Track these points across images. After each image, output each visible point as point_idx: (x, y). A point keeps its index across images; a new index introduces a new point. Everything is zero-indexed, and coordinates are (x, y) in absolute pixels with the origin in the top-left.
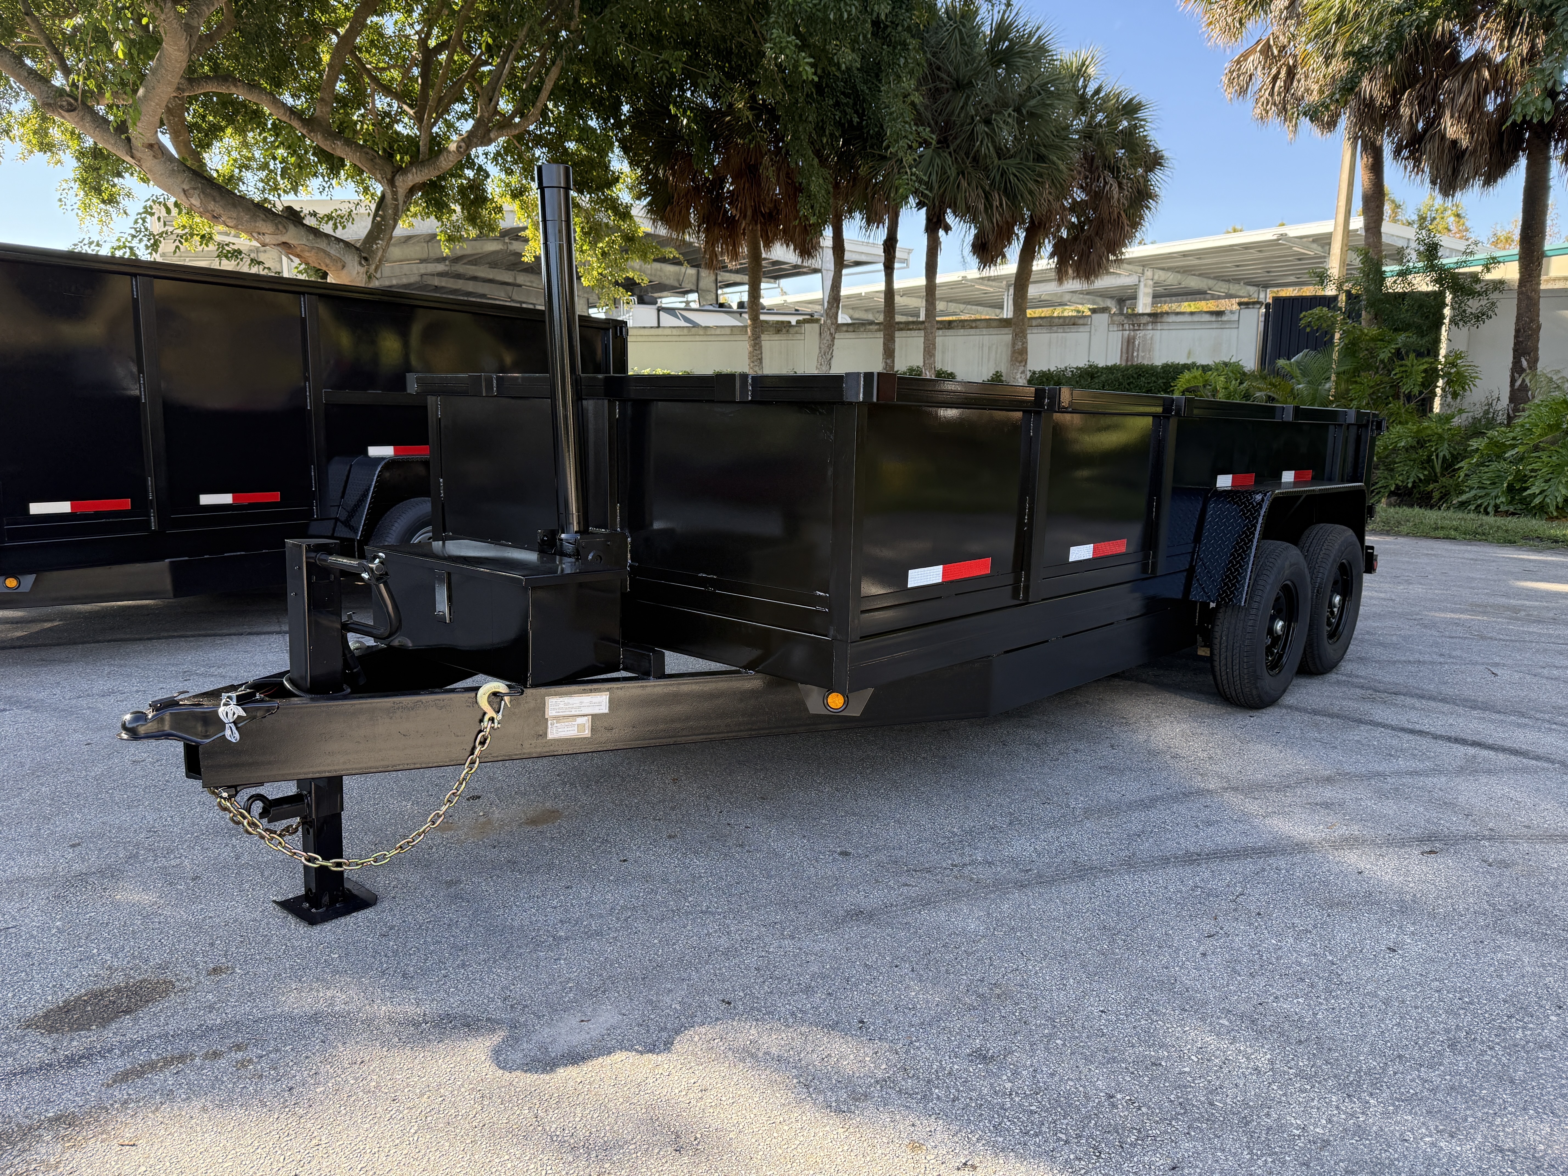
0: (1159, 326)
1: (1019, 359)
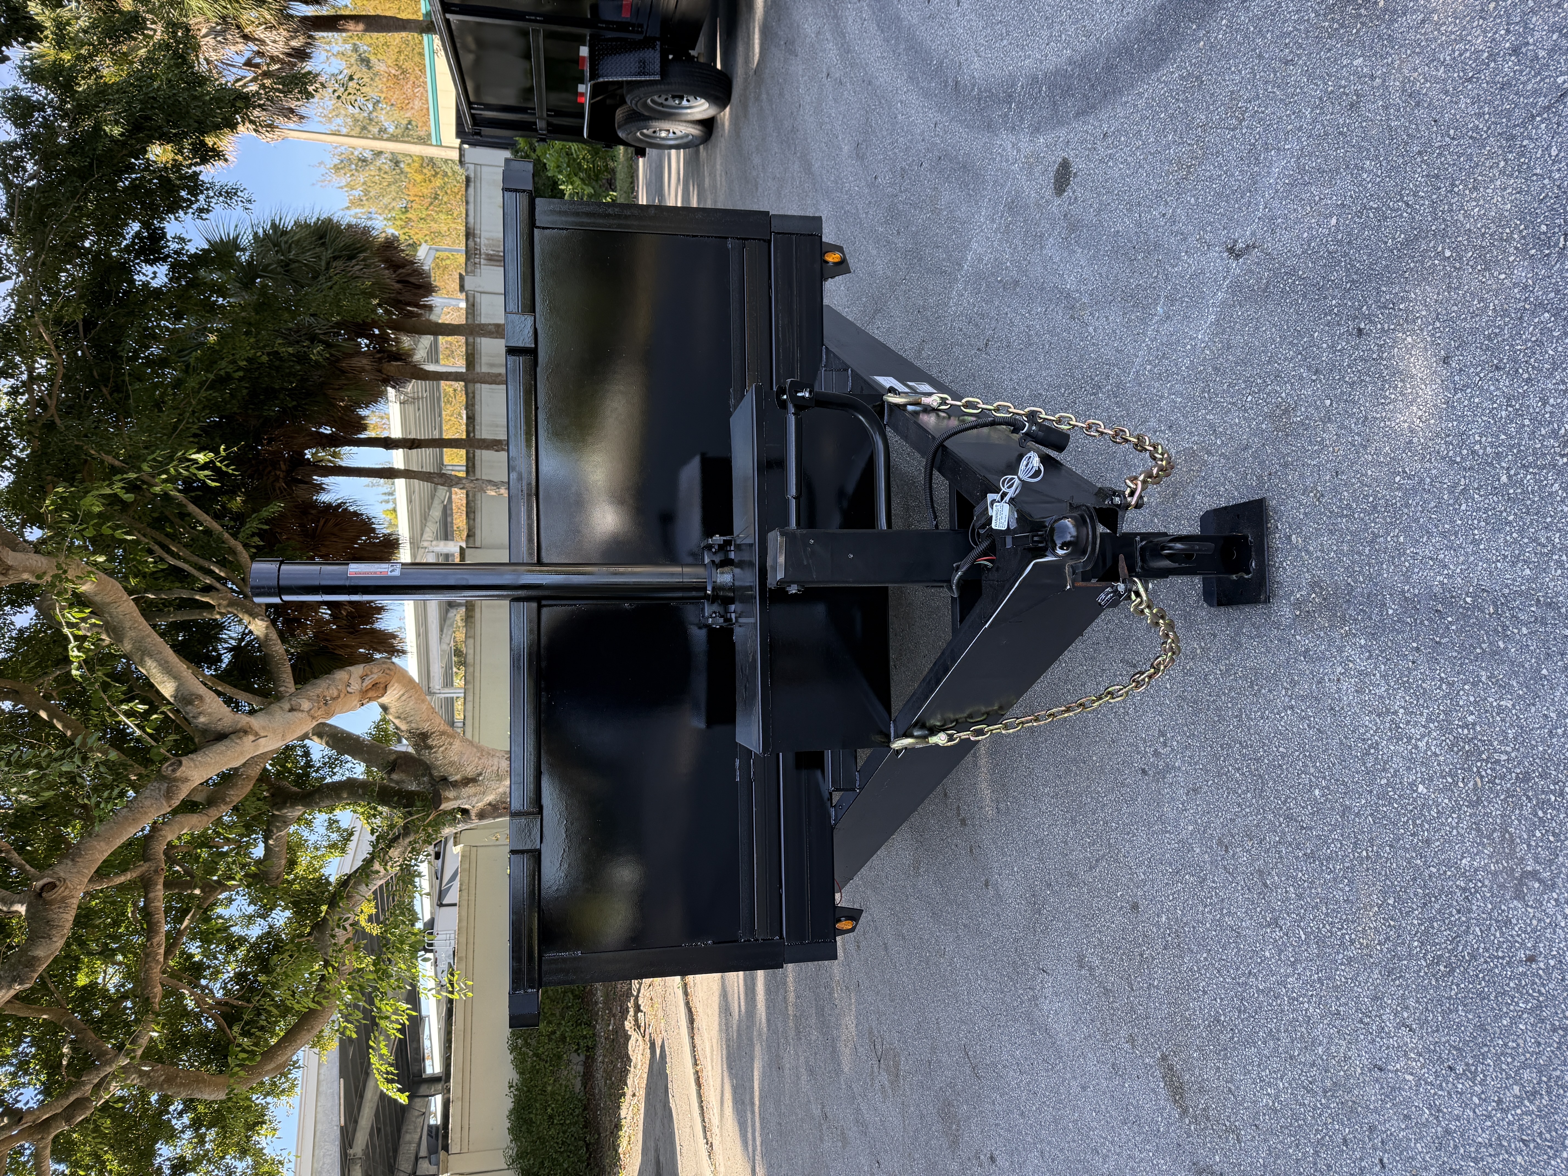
0: (475, 231)
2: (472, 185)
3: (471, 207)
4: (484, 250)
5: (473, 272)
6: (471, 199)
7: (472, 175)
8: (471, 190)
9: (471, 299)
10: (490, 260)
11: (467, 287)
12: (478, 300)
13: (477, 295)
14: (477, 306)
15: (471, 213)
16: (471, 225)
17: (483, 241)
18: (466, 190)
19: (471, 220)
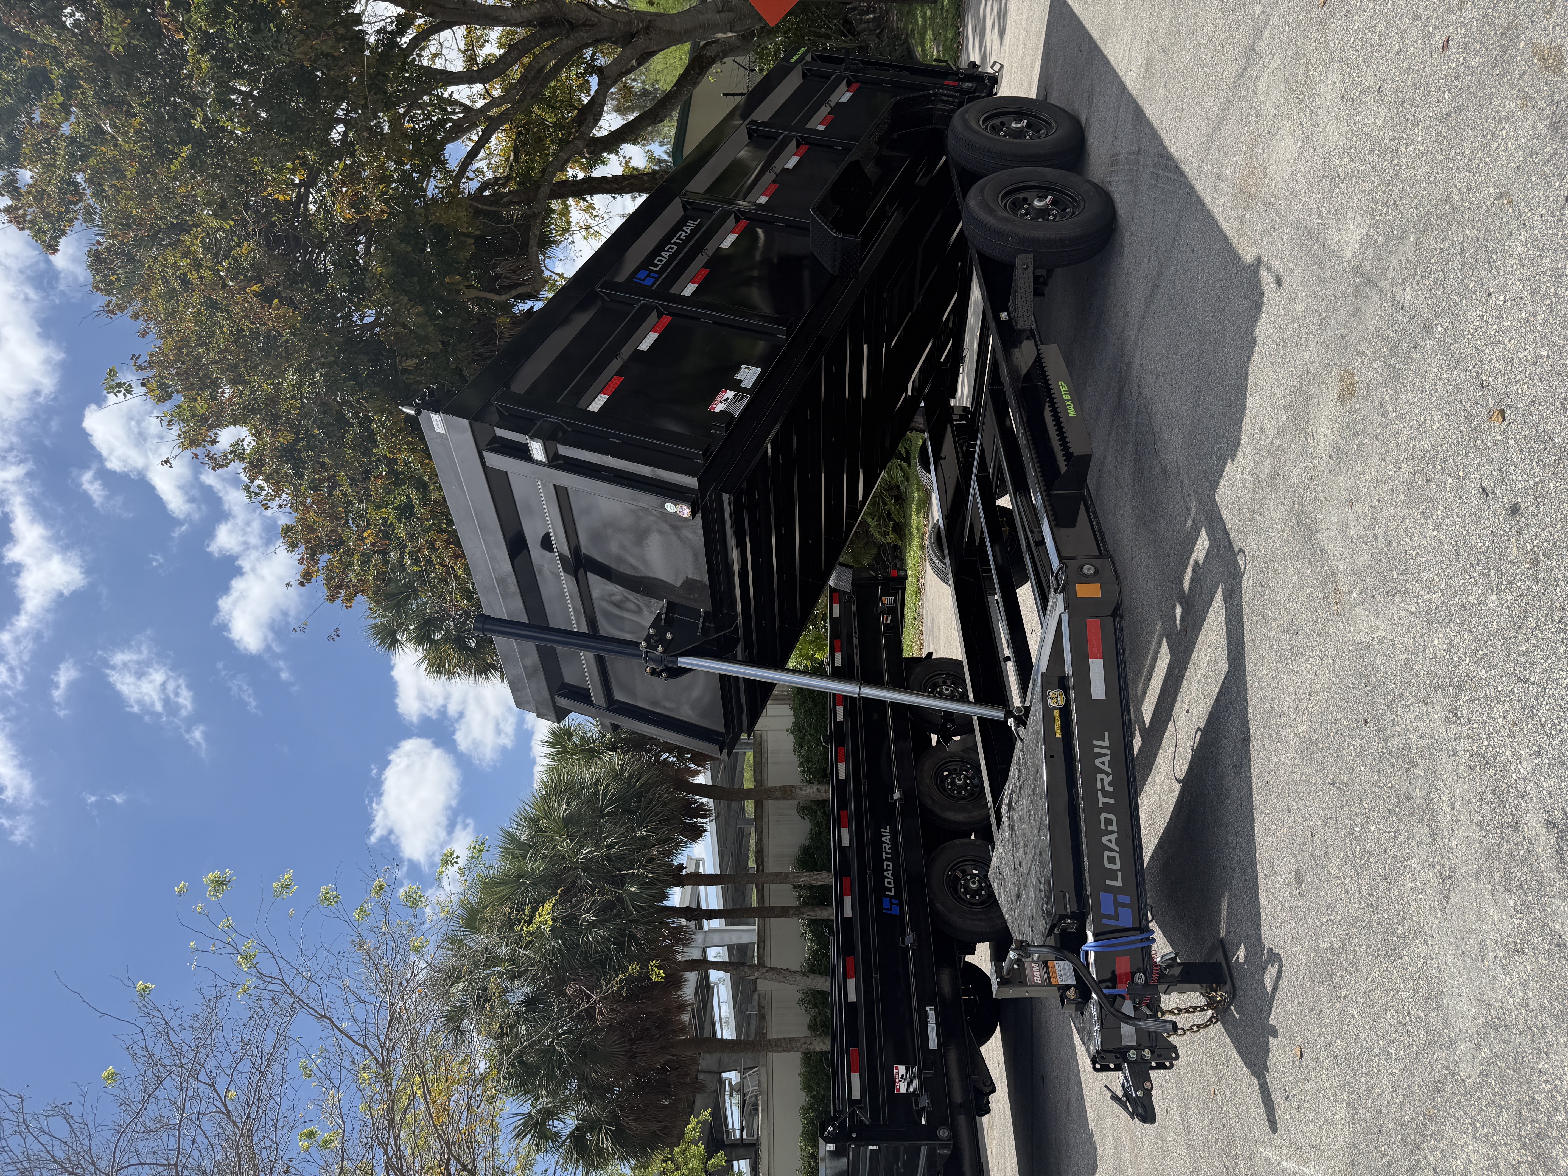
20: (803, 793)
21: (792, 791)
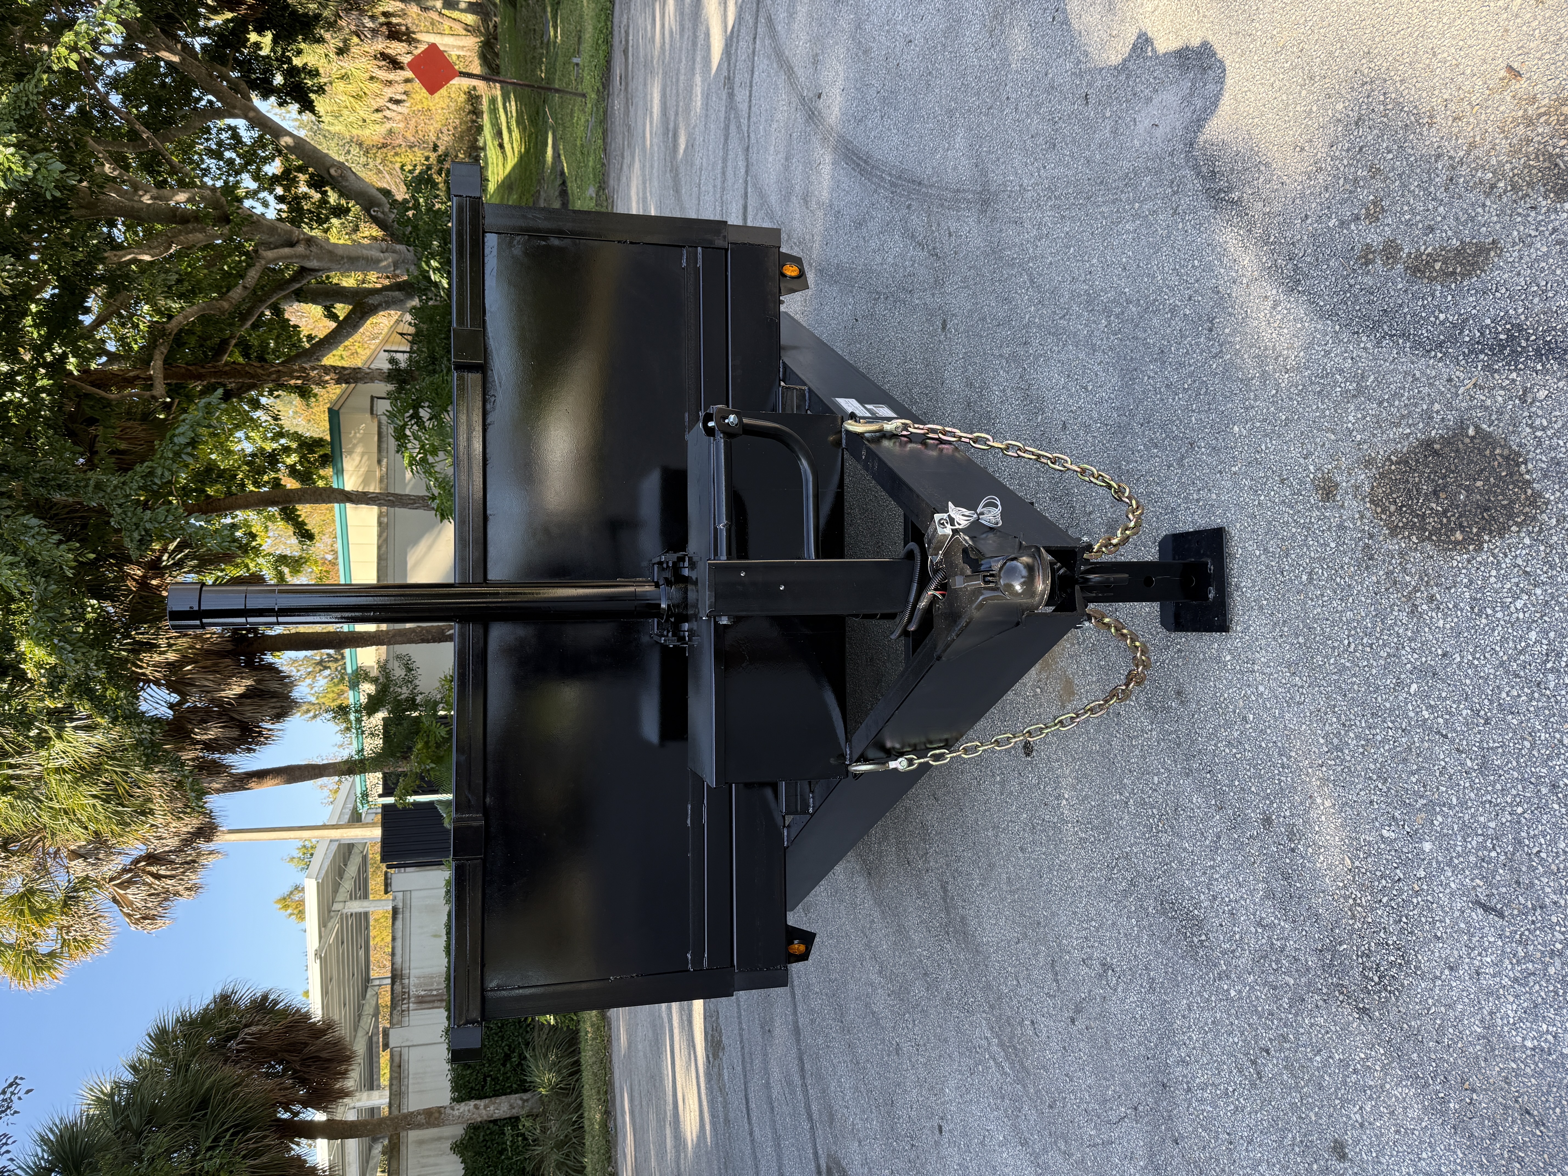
0: (405, 972)
1: (437, 1115)
2: (400, 916)
3: (399, 943)
4: (413, 991)
5: (400, 1022)
6: (399, 935)
7: (400, 905)
8: (399, 923)
9: (397, 1059)
10: (421, 1002)
11: (391, 1045)
12: (405, 1057)
13: (405, 1051)
14: (404, 1066)
15: (399, 951)
16: (398, 966)
17: (413, 980)
18: (393, 924)
19: (398, 959)
20: (456, 1113)
21: (440, 1113)
